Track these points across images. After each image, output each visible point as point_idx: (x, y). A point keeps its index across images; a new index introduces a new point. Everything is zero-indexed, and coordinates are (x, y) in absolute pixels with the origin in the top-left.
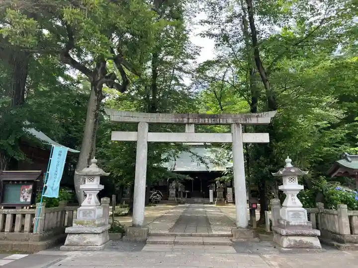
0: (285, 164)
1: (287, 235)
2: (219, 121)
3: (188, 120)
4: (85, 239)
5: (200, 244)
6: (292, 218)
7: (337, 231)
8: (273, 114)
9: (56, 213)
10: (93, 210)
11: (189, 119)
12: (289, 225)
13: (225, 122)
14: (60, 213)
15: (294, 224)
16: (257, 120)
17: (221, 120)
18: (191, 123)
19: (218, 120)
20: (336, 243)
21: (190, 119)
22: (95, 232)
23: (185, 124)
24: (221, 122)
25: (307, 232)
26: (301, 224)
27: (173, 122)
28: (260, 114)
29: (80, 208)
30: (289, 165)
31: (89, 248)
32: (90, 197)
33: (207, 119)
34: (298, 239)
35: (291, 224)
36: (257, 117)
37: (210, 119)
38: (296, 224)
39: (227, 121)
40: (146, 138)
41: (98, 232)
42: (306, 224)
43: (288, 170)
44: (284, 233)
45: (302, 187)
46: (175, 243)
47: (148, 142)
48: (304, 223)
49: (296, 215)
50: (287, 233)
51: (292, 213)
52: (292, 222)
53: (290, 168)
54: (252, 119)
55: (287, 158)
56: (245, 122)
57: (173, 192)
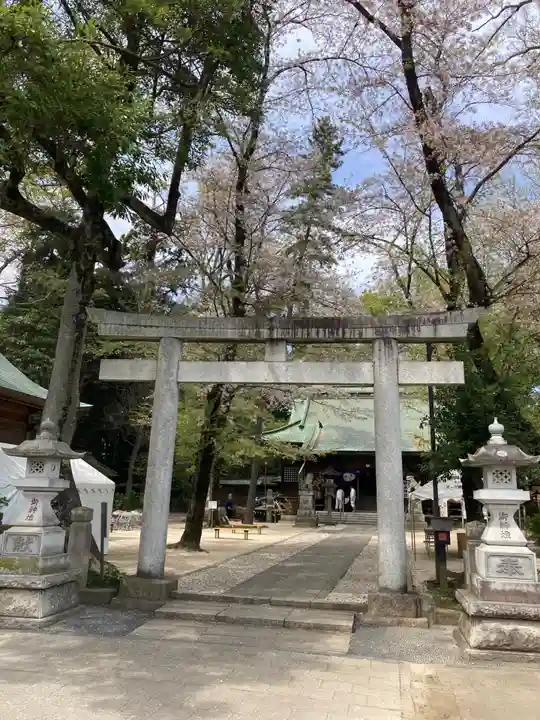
0: (488, 435)
1: (480, 617)
2: (344, 333)
3: (271, 333)
4: (9, 601)
5: (275, 625)
6: (498, 571)
8: (474, 315)
10: (36, 535)
11: (272, 329)
12: (489, 589)
13: (357, 336)
15: (500, 588)
16: (435, 330)
17: (347, 330)
18: (278, 340)
19: (341, 330)
21: (275, 331)
22: (34, 586)
23: (263, 342)
24: (347, 336)
25: (531, 610)
27: (237, 337)
30: (496, 439)
31: (17, 622)
32: (34, 506)
33: (314, 330)
34: (508, 627)
35: (493, 587)
36: (435, 322)
37: (321, 330)
38: (508, 588)
39: (361, 334)
40: (175, 375)
41: (40, 586)
42: (532, 589)
43: (492, 452)
44: (472, 610)
45: (525, 496)
46: (219, 619)
47: (178, 383)
48: (528, 585)
49: (509, 565)
50: (479, 611)
51: (497, 560)
52: (497, 584)
53: (498, 447)
54: (423, 328)
55: (492, 423)
56: (405, 336)
57: (306, 498)
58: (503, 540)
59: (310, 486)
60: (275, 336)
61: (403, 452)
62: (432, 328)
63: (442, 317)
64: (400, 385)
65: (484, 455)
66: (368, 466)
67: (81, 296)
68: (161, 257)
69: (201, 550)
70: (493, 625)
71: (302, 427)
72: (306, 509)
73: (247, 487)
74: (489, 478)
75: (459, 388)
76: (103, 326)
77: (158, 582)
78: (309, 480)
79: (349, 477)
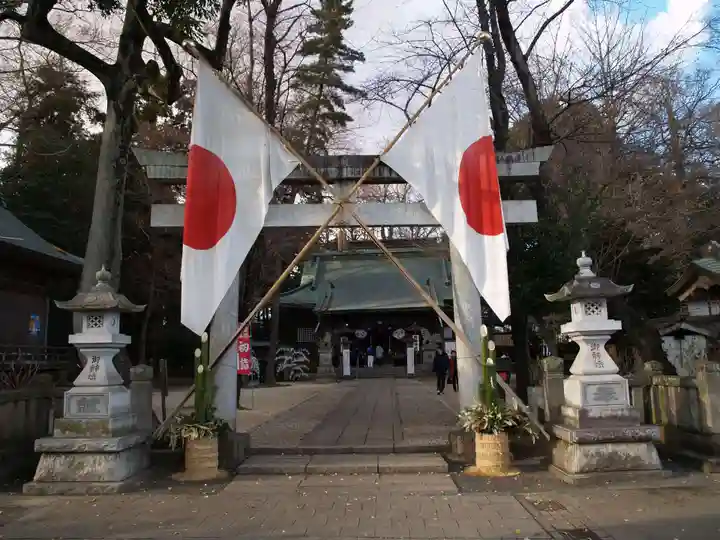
1: (582, 443)
3: (341, 172)
4: (81, 466)
6: (595, 399)
7: (696, 425)
8: (544, 153)
9: (22, 404)
10: (102, 395)
12: (586, 417)
14: (33, 405)
15: (597, 414)
16: (509, 169)
18: (348, 180)
20: (691, 454)
22: (107, 449)
25: (629, 433)
26: (614, 413)
28: (514, 155)
29: (73, 391)
30: (586, 273)
31: (92, 487)
32: (95, 364)
35: (591, 414)
36: (509, 161)
38: (605, 414)
41: (114, 449)
42: (626, 413)
43: (585, 285)
44: (574, 438)
45: (617, 325)
48: (622, 410)
49: (604, 392)
50: (580, 438)
51: (594, 389)
52: (595, 411)
57: (326, 356)
58: (598, 369)
59: (330, 344)
62: (505, 165)
65: (577, 287)
66: (380, 323)
67: (120, 138)
70: (594, 449)
71: (313, 289)
72: (326, 366)
76: (152, 168)
78: (328, 338)
79: (361, 334)
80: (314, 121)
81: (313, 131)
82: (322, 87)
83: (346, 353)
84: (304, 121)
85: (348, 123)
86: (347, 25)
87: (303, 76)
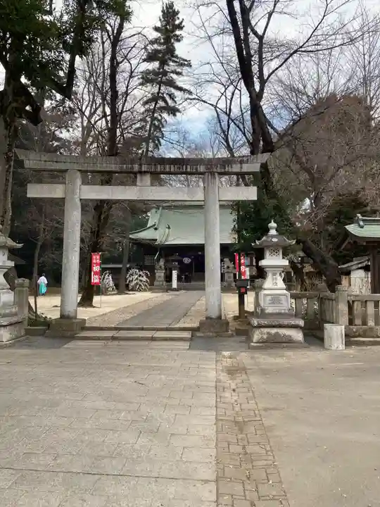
0: (268, 230)
1: (260, 326)
2: (186, 168)
3: (141, 168)
6: (269, 304)
8: (264, 157)
11: (141, 165)
12: (264, 313)
13: (194, 170)
15: (270, 312)
16: (241, 168)
17: (189, 167)
18: (145, 172)
19: (184, 167)
21: (143, 166)
23: (135, 174)
24: (189, 170)
25: (286, 322)
26: (280, 311)
27: (118, 170)
30: (273, 232)
33: (168, 166)
34: (274, 331)
35: (267, 311)
36: (241, 162)
37: (172, 166)
38: (275, 311)
39: (197, 169)
40: (78, 194)
41: (4, 324)
42: (287, 311)
43: (269, 240)
44: (256, 324)
45: (286, 263)
46: (114, 338)
47: (81, 200)
48: (285, 310)
49: (275, 299)
50: (259, 324)
51: (269, 298)
52: (269, 310)
53: (273, 236)
54: (234, 166)
55: (270, 222)
56: (223, 170)
57: (160, 274)
58: (273, 287)
59: (163, 267)
60: (143, 170)
61: (221, 244)
62: (239, 165)
63: (245, 159)
64: (219, 201)
65: (264, 241)
66: (200, 253)
67: (8, 140)
68: (49, 104)
69: (94, 307)
70: (266, 330)
71: (156, 229)
72: (160, 281)
73: (120, 268)
74: (267, 254)
75: (253, 202)
76: (27, 162)
77: (74, 321)
78: (162, 263)
79: (187, 260)
80: (154, 111)
81: (153, 119)
82: (160, 86)
83: (175, 274)
84: (147, 111)
85: (178, 114)
86: (178, 39)
87: (147, 79)
